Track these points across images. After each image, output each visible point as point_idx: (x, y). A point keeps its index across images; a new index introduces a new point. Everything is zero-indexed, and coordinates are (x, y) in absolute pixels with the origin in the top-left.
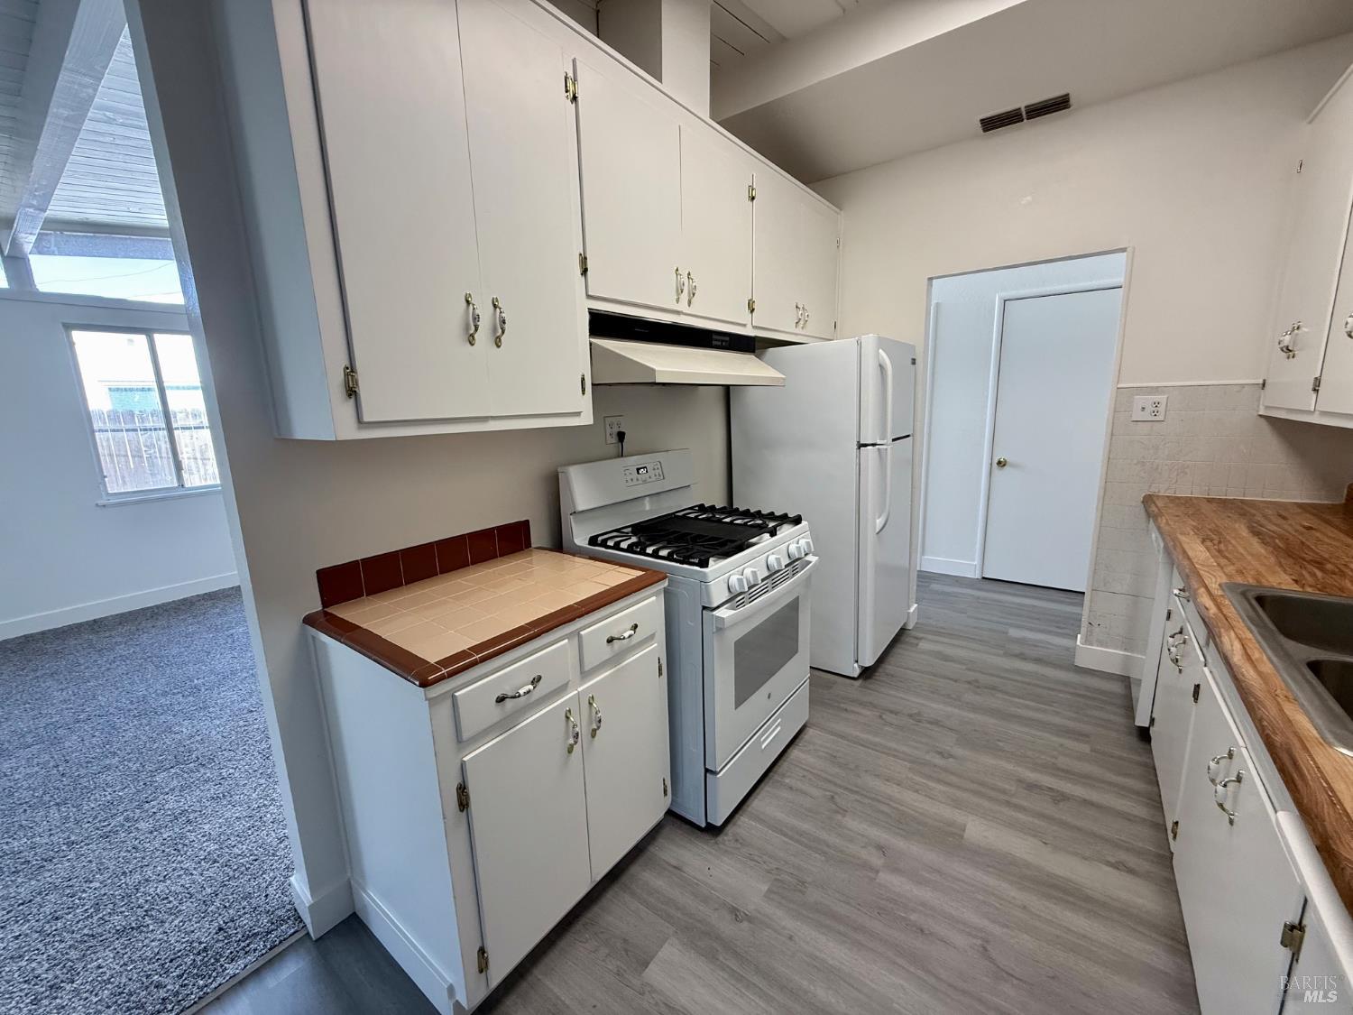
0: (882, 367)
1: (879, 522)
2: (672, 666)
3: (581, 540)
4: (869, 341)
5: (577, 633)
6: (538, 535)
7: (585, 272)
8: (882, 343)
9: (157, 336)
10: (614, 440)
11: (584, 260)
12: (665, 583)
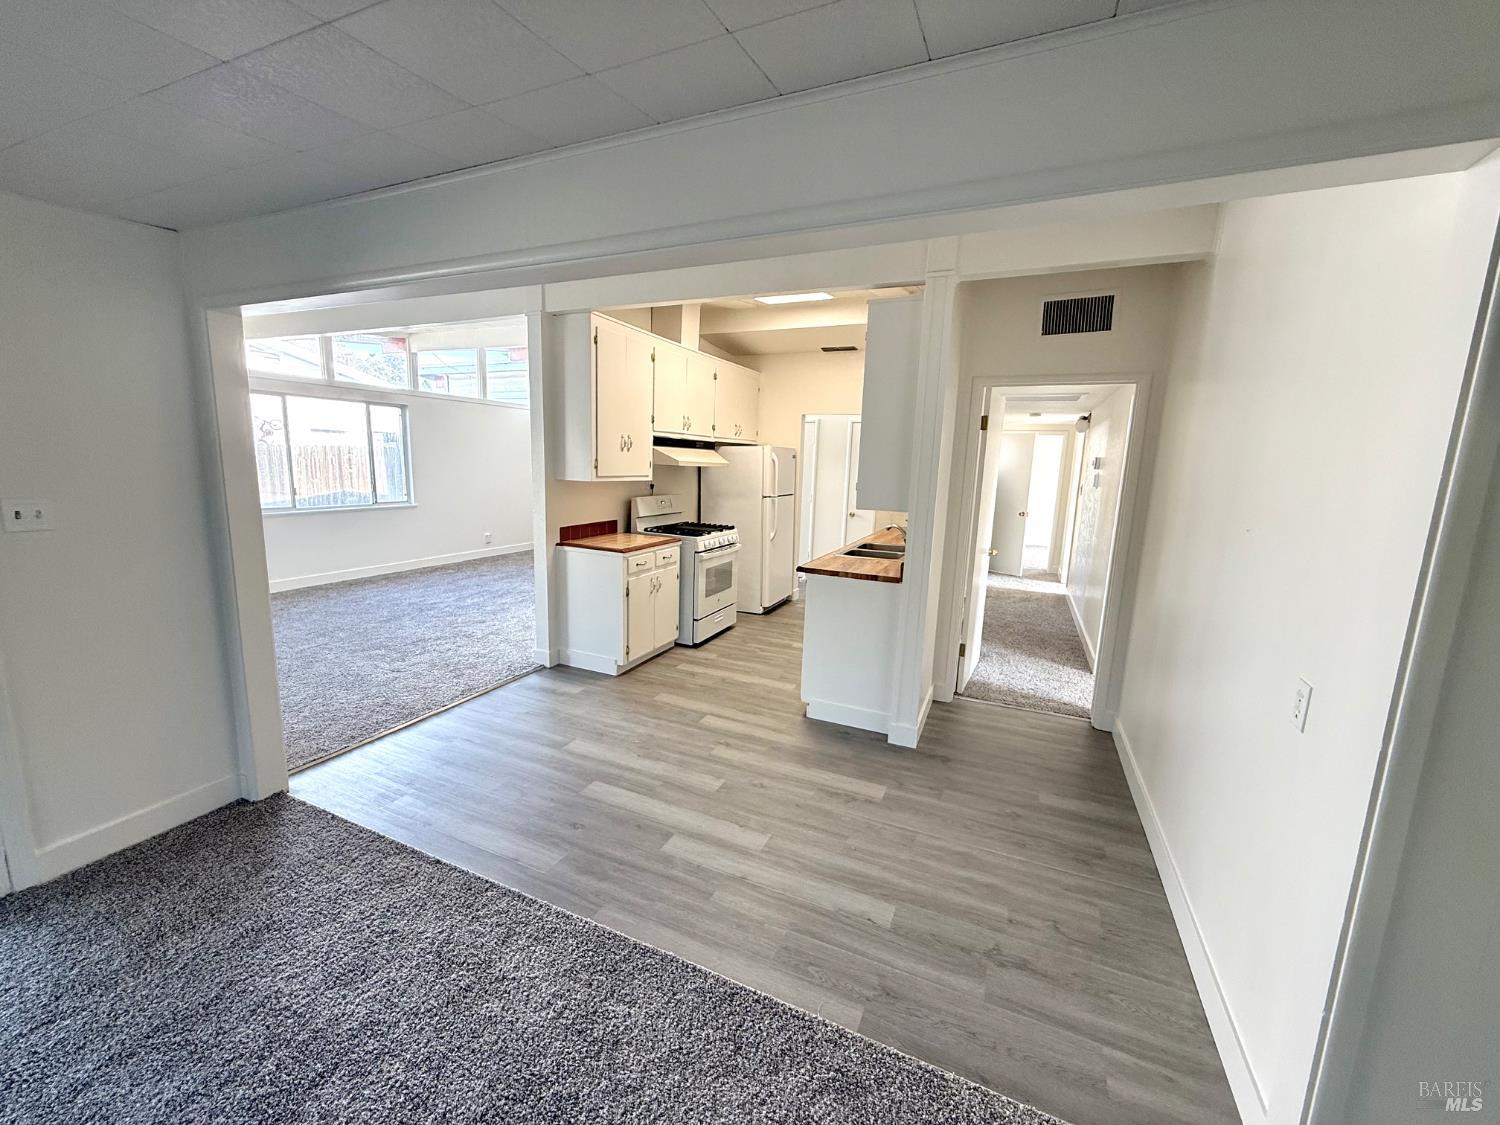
0: (774, 461)
1: (772, 535)
2: (681, 577)
3: (640, 529)
4: (768, 449)
5: (654, 552)
6: (620, 527)
7: (653, 422)
8: (774, 449)
9: (288, 397)
10: (649, 487)
11: (653, 418)
12: (680, 543)
